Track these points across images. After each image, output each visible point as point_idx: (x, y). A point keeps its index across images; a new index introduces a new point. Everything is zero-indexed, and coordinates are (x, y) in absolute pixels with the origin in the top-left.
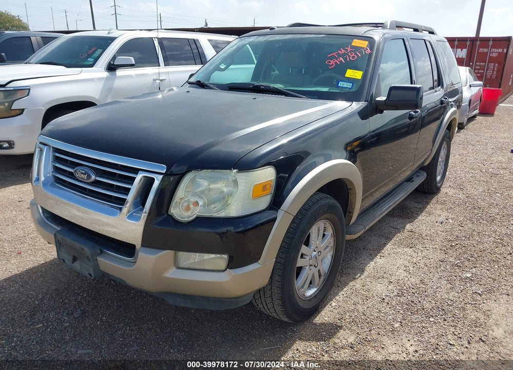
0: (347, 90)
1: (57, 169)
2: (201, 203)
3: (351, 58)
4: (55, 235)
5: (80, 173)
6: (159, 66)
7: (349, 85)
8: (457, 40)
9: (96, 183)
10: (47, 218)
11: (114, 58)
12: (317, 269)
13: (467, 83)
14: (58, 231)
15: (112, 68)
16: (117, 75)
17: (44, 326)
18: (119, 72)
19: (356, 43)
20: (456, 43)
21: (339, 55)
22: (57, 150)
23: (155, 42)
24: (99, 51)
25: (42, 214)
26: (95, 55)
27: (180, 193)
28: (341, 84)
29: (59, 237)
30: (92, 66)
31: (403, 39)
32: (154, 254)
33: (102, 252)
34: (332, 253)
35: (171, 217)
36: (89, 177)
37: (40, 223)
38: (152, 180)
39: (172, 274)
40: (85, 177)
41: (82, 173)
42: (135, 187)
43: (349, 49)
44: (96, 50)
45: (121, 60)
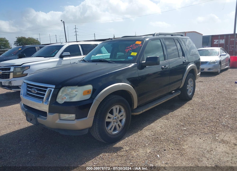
0: (131, 60)
1: (28, 90)
2: (66, 98)
3: (134, 48)
4: (25, 112)
5: (32, 90)
6: (81, 55)
7: (131, 58)
8: (219, 36)
9: (37, 93)
10: (25, 107)
11: (62, 53)
12: (118, 123)
13: (219, 54)
14: (26, 111)
15: (61, 57)
16: (63, 59)
17: (22, 144)
18: (64, 59)
19: (137, 42)
20: (219, 37)
21: (130, 47)
22: (28, 84)
23: (79, 46)
24: (57, 51)
25: (23, 106)
26: (55, 52)
27: (60, 94)
28: (129, 58)
29: (27, 112)
30: (54, 56)
31: (160, 40)
32: (52, 115)
33: (39, 116)
34: (125, 118)
35: (57, 102)
36: (35, 91)
37: (23, 109)
38: (51, 90)
39: (58, 121)
40: (34, 91)
41: (33, 90)
42: (46, 94)
43: (134, 45)
44: (56, 51)
45: (65, 54)
